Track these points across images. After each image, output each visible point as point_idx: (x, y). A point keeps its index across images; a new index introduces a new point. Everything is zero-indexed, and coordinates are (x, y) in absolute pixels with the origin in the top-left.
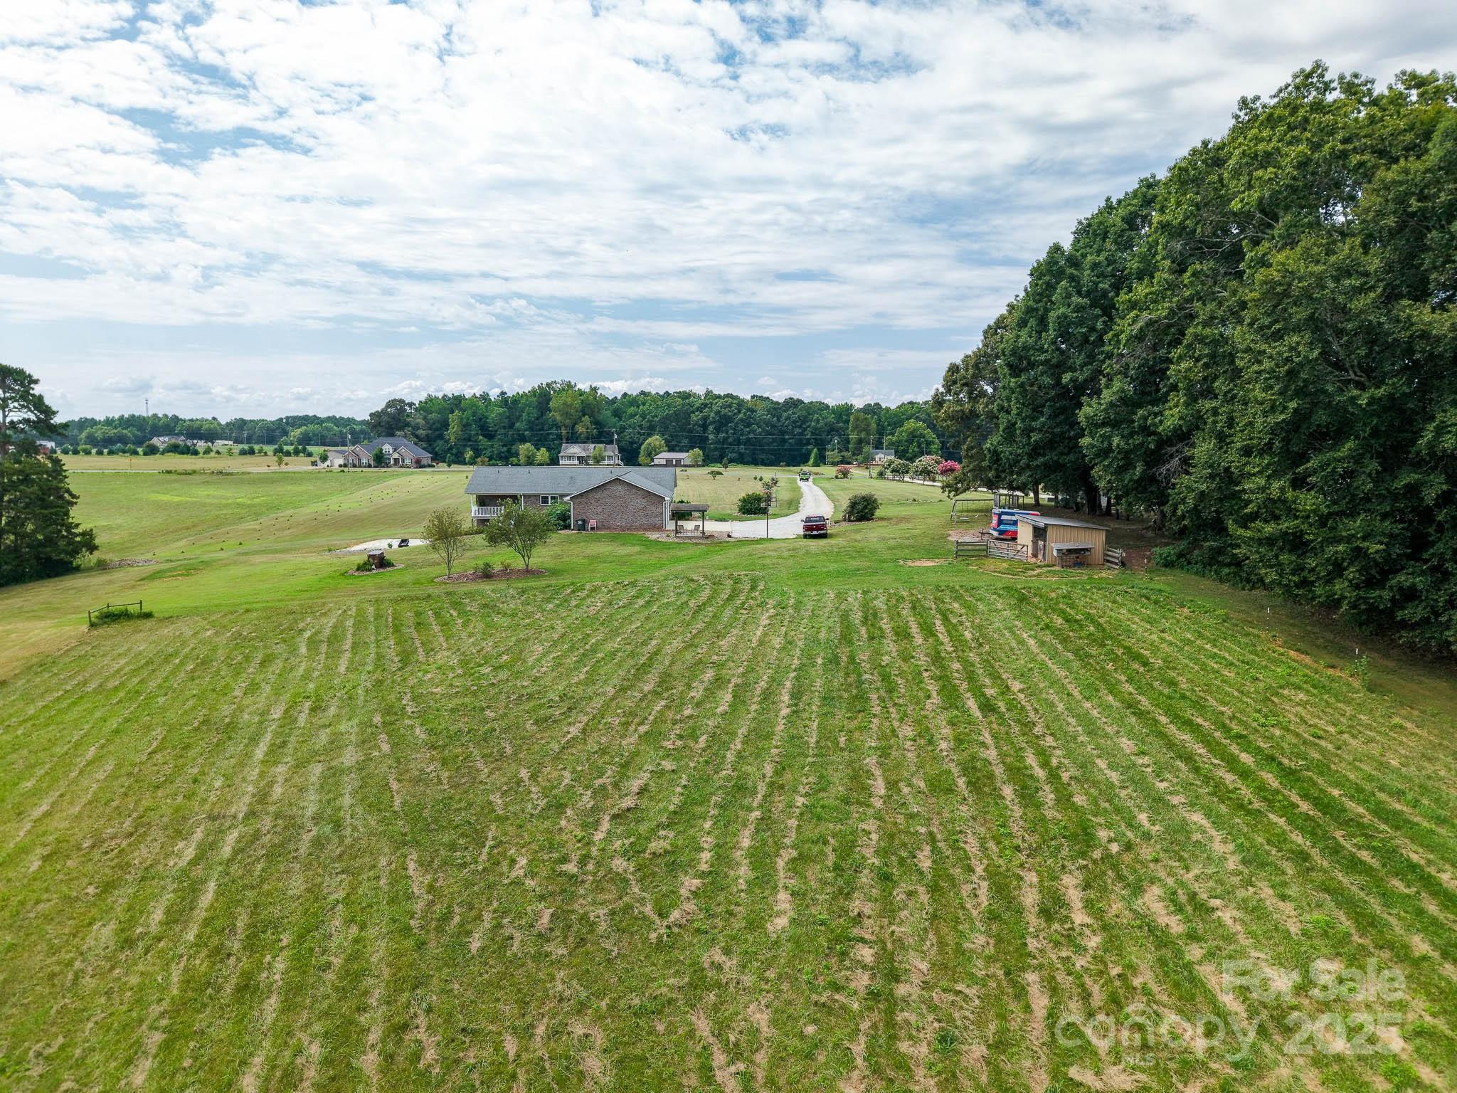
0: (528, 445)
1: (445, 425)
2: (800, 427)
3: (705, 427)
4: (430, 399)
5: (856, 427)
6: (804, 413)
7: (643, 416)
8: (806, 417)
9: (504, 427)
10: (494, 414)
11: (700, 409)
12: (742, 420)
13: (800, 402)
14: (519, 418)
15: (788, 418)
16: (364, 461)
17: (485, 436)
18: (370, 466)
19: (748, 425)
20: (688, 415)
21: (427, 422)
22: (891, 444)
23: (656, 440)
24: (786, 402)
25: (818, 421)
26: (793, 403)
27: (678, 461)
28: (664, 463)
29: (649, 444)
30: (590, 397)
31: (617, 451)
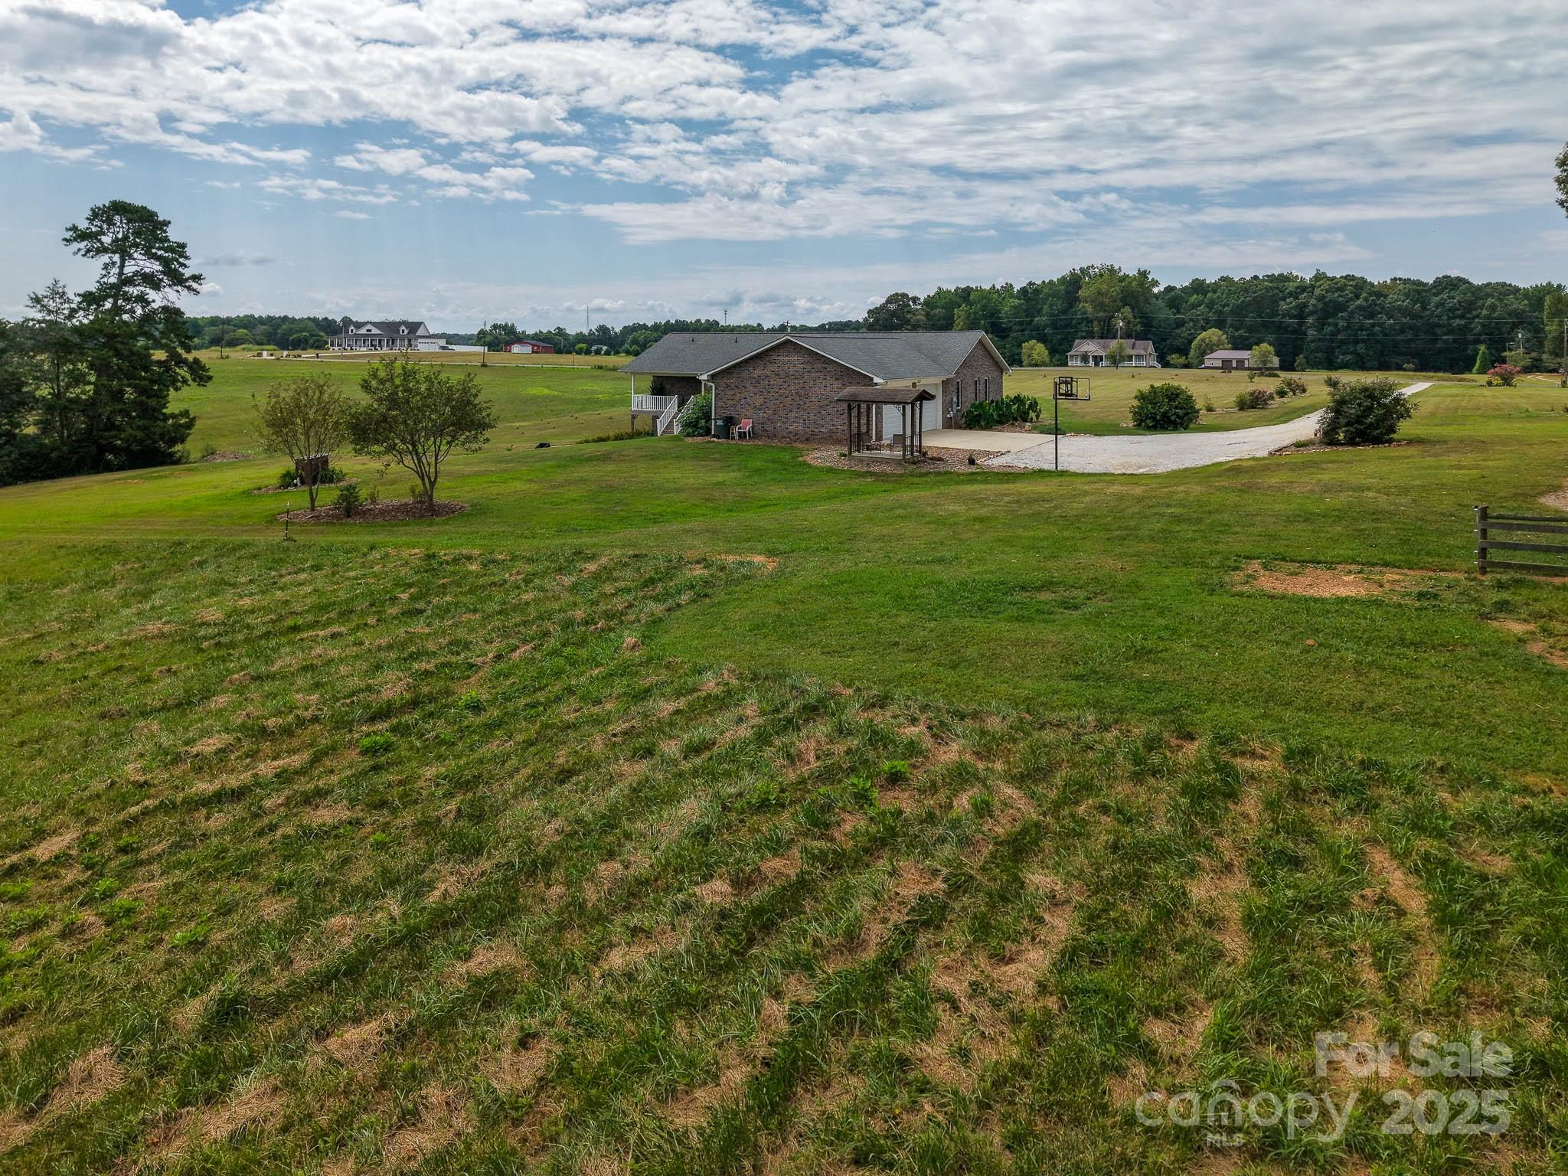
2: (1462, 316)
3: (1301, 319)
4: (940, 293)
5: (1557, 313)
6: (1469, 297)
7: (1211, 306)
8: (1471, 303)
11: (1295, 295)
13: (1465, 281)
14: (1039, 311)
15: (1440, 304)
19: (1372, 316)
20: (1275, 301)
21: (930, 319)
23: (1213, 334)
24: (1438, 282)
25: (1493, 308)
26: (1449, 284)
27: (1240, 362)
28: (1219, 364)
29: (1203, 340)
30: (1134, 283)
31: (1151, 348)
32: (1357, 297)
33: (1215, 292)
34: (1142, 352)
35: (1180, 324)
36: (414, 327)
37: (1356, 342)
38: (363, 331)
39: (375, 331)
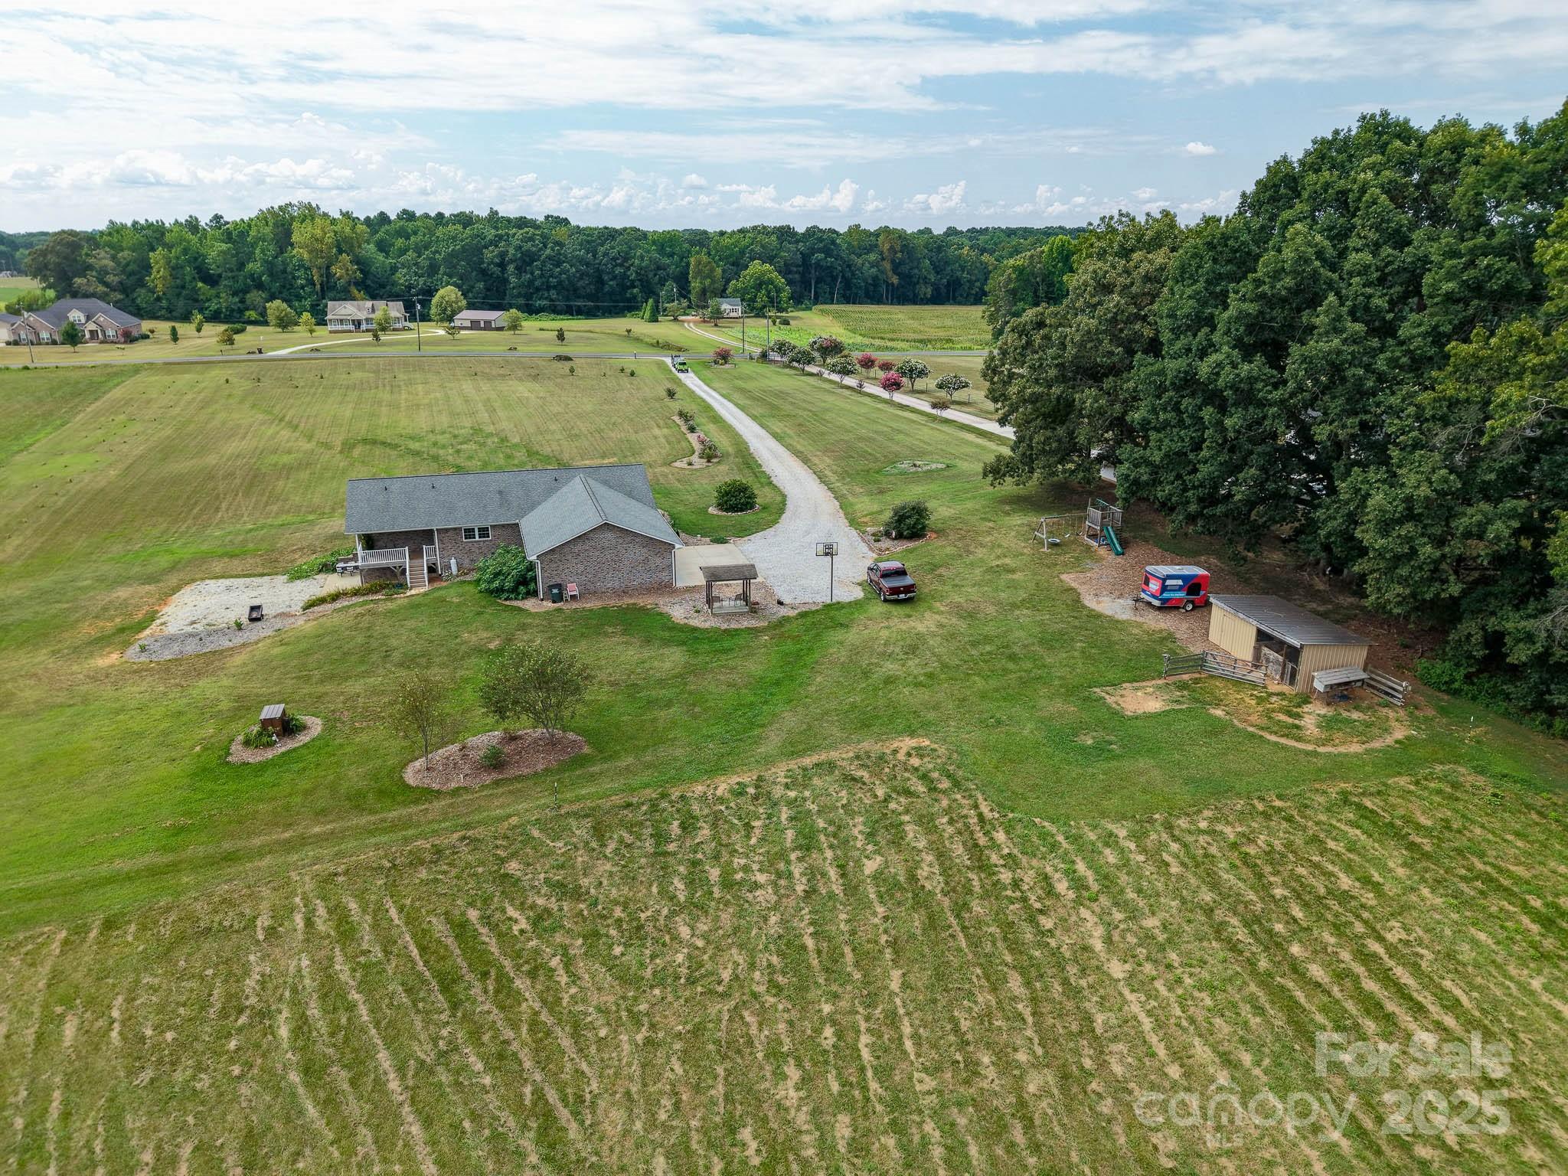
0: (277, 303)
1: (147, 268)
2: (621, 265)
3: (502, 265)
4: (115, 228)
5: (699, 273)
6: (625, 248)
9: (232, 270)
10: (215, 251)
12: (549, 258)
14: (250, 257)
15: (605, 254)
16: (44, 335)
17: (204, 281)
18: (54, 343)
19: (558, 264)
20: (479, 250)
21: (118, 263)
22: (736, 290)
23: (451, 292)
27: (488, 323)
28: (469, 324)
29: (443, 298)
31: (403, 311)
34: (397, 314)
37: (549, 288)
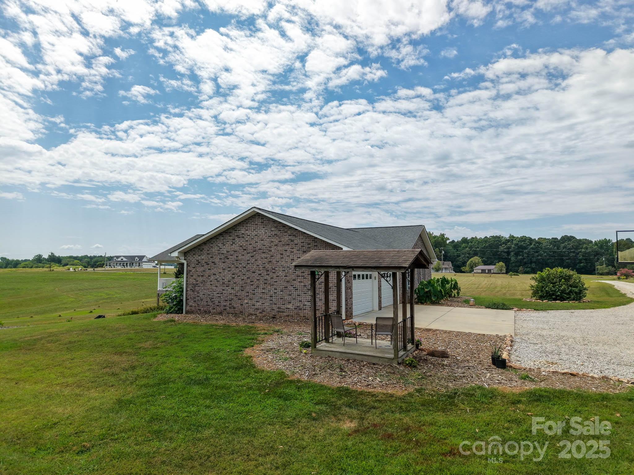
2: (574, 252)
3: (508, 253)
6: (576, 244)
7: (471, 247)
8: (577, 247)
11: (505, 243)
12: (532, 248)
13: (574, 238)
15: (565, 247)
19: (537, 252)
20: (497, 246)
23: (476, 259)
24: (563, 238)
25: (587, 248)
26: (567, 239)
27: (489, 270)
28: (480, 271)
29: (472, 261)
30: (440, 239)
31: (451, 265)
32: (531, 244)
33: (472, 242)
34: (447, 267)
35: (458, 256)
36: (141, 258)
37: (531, 263)
38: (119, 259)
39: (124, 259)
